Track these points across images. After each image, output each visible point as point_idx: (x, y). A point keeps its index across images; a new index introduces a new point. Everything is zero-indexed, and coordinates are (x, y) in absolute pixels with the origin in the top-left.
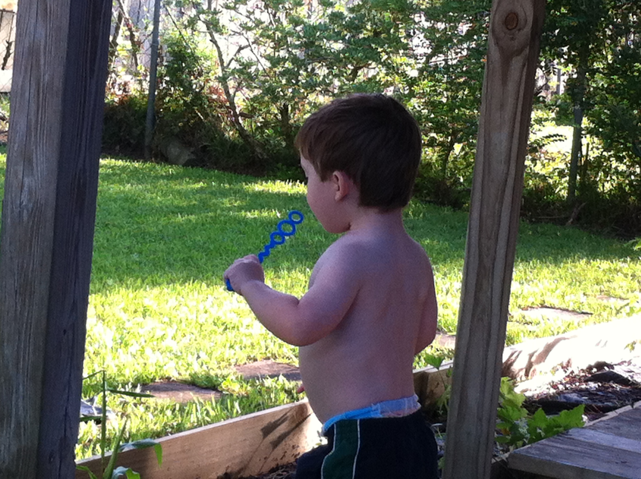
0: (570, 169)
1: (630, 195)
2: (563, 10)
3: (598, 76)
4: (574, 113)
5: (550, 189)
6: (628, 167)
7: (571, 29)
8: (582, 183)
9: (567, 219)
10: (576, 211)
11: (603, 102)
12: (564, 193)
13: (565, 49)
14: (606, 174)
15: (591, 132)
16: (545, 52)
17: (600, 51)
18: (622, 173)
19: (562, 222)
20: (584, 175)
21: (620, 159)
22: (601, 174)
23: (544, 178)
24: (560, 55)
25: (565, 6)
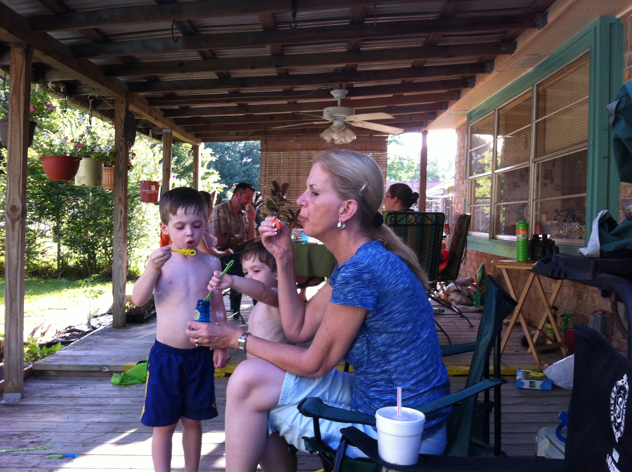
0: (58, 258)
1: (81, 265)
2: (49, 202)
3: (64, 224)
4: (57, 238)
5: (50, 267)
6: (79, 255)
7: (52, 209)
8: (62, 263)
9: (58, 276)
10: (61, 273)
11: (67, 233)
12: (56, 267)
13: (51, 216)
14: (71, 258)
15: (64, 244)
16: (43, 217)
17: (64, 215)
18: (77, 258)
19: (56, 278)
20: (63, 260)
21: (76, 253)
22: (69, 259)
23: (47, 263)
24: (49, 218)
25: (49, 200)
